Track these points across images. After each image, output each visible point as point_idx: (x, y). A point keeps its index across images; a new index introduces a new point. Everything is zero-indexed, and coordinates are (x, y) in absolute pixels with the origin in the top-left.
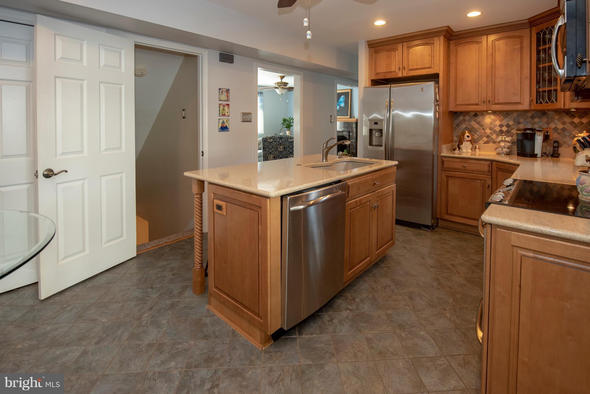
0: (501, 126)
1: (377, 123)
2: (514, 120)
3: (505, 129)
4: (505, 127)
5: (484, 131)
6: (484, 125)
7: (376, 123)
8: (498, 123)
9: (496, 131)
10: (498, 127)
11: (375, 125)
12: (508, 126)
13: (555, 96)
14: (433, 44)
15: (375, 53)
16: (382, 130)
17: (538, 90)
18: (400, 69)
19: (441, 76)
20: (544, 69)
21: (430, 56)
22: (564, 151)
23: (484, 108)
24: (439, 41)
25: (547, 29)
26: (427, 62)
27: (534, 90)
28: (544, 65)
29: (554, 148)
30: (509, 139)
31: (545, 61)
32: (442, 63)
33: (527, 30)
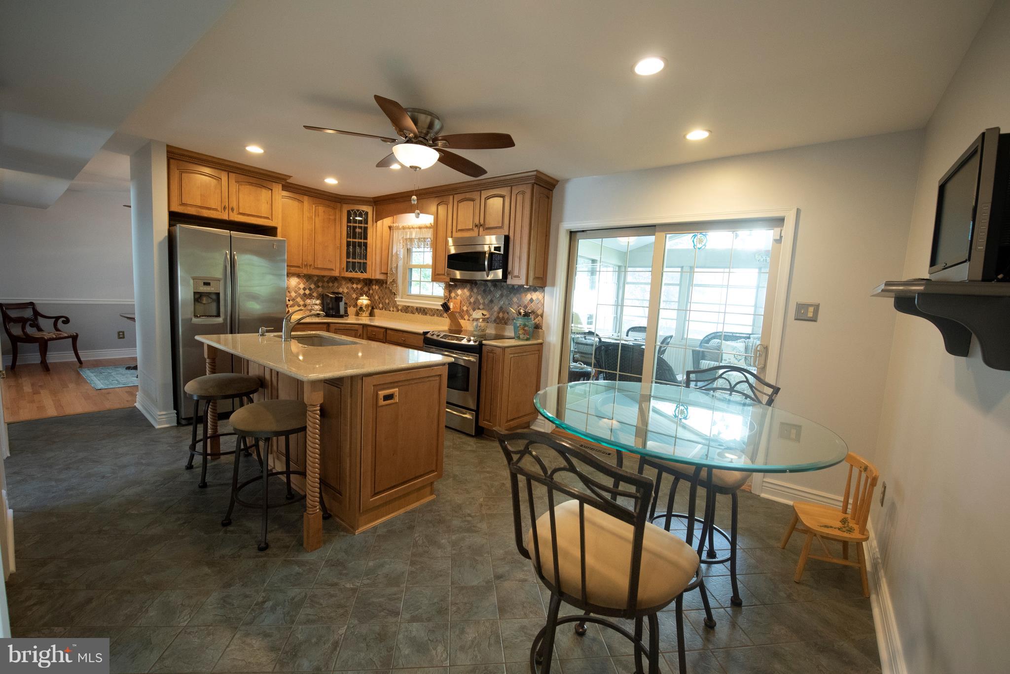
0: (304, 289)
1: (210, 283)
2: (315, 284)
3: (307, 292)
4: (307, 290)
5: (289, 294)
6: (289, 288)
7: (207, 284)
9: (300, 294)
11: (205, 286)
12: (310, 289)
13: (363, 268)
14: (272, 190)
15: (178, 170)
16: (218, 294)
17: (348, 260)
18: (225, 208)
19: (279, 231)
20: (354, 243)
21: (267, 203)
22: (352, 310)
23: (305, 271)
24: (278, 189)
25: (358, 210)
26: (264, 209)
27: (344, 259)
28: (354, 240)
29: (346, 309)
30: (318, 302)
31: (354, 237)
32: (280, 216)
33: (339, 205)
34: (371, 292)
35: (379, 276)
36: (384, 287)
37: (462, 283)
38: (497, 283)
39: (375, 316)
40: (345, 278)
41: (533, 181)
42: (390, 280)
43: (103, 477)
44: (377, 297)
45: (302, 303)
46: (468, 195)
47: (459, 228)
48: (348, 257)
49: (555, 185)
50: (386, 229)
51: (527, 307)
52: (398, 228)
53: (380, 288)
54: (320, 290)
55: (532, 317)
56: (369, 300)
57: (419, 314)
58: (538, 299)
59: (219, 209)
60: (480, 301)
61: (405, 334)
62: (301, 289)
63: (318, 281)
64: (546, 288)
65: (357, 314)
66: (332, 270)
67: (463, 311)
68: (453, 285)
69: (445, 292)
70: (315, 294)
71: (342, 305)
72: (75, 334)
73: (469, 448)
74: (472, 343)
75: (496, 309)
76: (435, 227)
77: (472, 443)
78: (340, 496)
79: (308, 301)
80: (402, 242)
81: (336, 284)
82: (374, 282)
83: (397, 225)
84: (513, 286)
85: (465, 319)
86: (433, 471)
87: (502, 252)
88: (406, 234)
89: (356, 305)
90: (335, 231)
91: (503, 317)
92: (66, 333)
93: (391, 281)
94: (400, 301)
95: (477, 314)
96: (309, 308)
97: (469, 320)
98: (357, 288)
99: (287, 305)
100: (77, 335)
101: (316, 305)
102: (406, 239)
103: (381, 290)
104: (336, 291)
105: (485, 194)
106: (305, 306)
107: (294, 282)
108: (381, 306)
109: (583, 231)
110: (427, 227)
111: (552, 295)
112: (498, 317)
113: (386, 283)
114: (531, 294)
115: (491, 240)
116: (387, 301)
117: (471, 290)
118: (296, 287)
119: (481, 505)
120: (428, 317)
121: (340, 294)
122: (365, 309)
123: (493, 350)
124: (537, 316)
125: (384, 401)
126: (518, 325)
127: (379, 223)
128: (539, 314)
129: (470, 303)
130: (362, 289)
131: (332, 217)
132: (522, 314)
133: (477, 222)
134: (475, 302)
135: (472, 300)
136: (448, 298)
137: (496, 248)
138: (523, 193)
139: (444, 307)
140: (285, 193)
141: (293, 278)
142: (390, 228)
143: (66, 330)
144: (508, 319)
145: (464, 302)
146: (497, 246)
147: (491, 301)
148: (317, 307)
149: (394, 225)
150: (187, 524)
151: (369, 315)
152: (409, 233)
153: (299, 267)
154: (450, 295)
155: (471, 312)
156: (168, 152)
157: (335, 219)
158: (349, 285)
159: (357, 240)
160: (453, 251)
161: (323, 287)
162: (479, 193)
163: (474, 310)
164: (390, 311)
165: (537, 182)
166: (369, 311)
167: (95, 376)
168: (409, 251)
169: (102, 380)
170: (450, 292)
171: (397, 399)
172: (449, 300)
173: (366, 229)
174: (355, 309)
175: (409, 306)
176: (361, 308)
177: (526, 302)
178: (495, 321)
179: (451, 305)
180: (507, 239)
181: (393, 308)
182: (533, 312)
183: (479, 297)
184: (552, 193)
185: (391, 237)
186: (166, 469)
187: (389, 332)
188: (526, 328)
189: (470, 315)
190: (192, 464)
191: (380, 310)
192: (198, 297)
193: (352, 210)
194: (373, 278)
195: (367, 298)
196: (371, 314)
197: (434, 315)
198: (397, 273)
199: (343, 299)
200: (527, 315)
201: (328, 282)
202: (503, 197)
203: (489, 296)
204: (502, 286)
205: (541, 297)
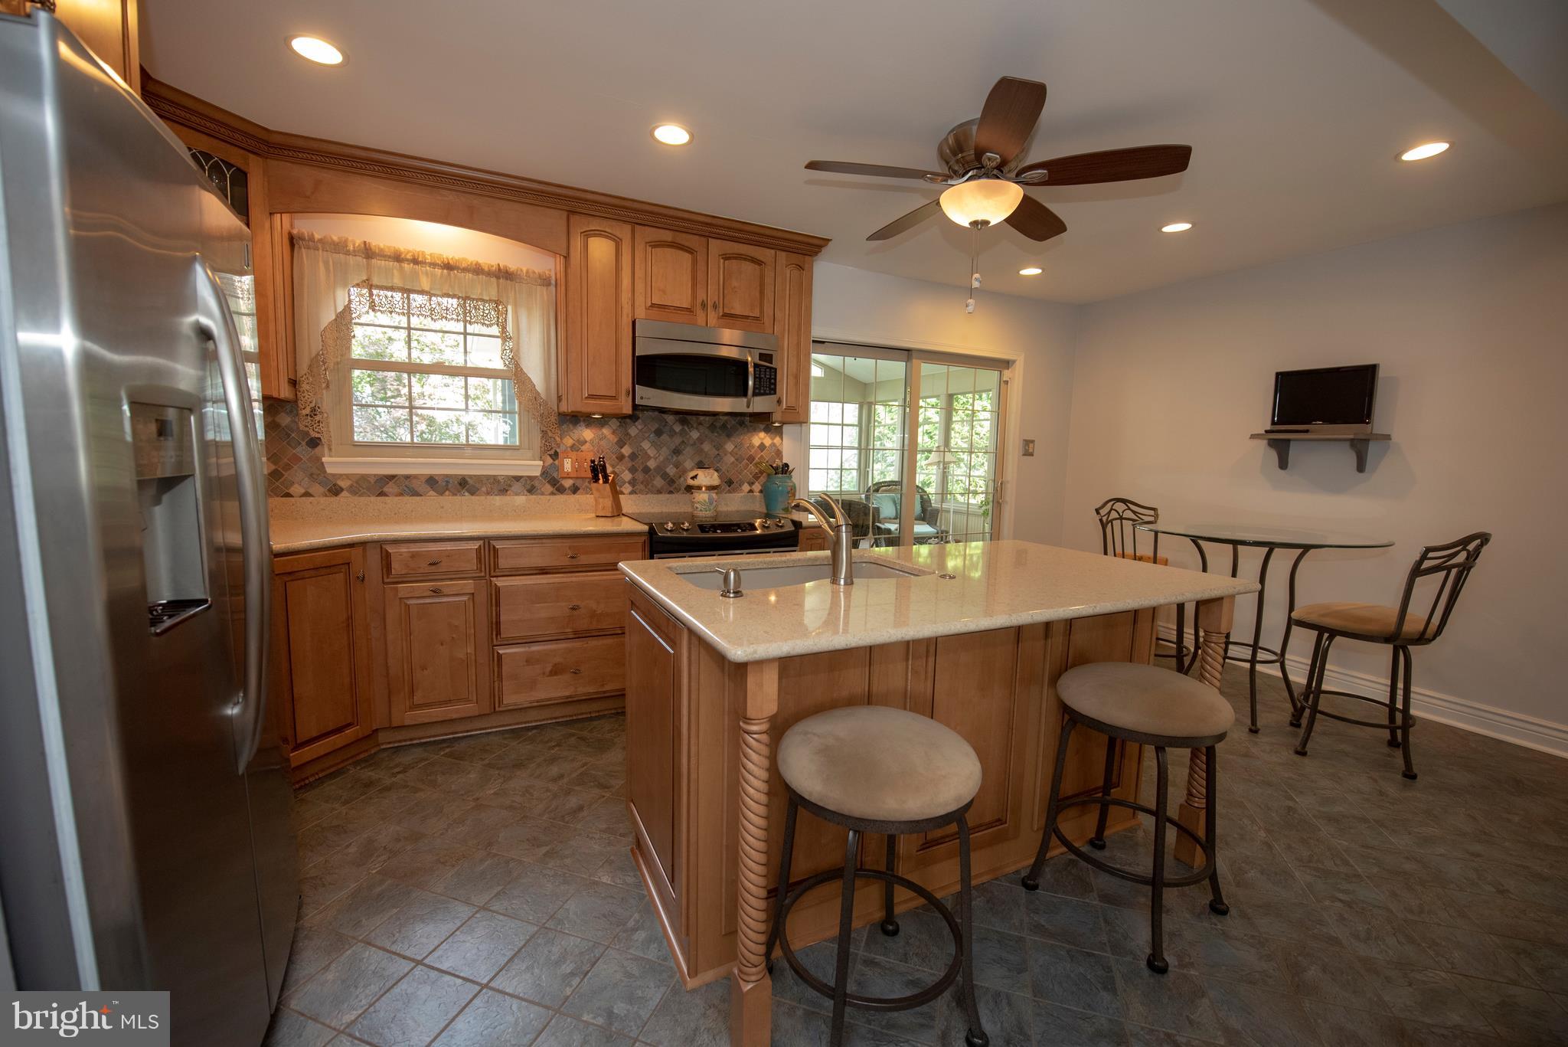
38: (689, 417)
41: (814, 254)
46: (675, 237)
47: (654, 301)
50: (286, 242)
58: (773, 445)
60: (649, 452)
76: (576, 284)
87: (775, 364)
94: (334, 463)
105: (715, 246)
113: (294, 412)
129: (622, 458)
133: (706, 299)
135: (626, 451)
136: (555, 450)
137: (762, 357)
138: (798, 268)
142: (294, 238)
145: (606, 457)
146: (764, 352)
154: (557, 441)
164: (295, 495)
172: (557, 455)
179: (567, 465)
181: (305, 487)
202: (758, 263)
204: (701, 424)
205: (777, 440)
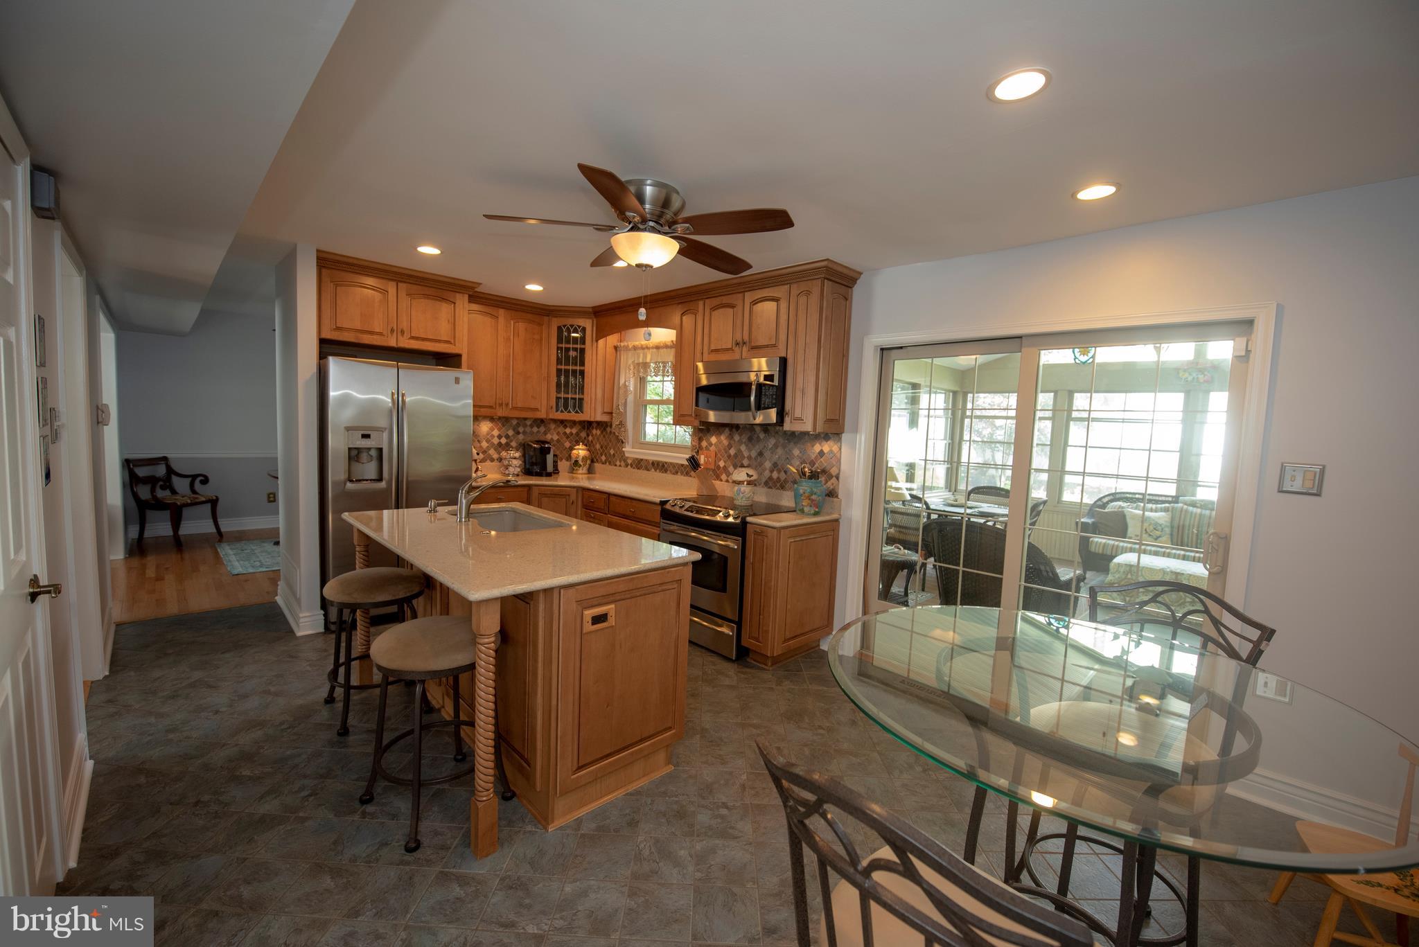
0: (500, 437)
1: (370, 435)
2: (514, 430)
3: (504, 441)
4: (503, 438)
5: (479, 445)
6: (479, 436)
7: (366, 436)
8: (496, 433)
9: (494, 444)
10: (496, 438)
11: (363, 439)
12: (507, 437)
13: (579, 405)
14: (455, 303)
15: (331, 282)
16: (380, 450)
17: (559, 395)
18: (392, 331)
19: (464, 359)
20: (567, 371)
21: (449, 321)
22: (563, 465)
23: (501, 412)
24: (462, 301)
25: (572, 326)
26: (444, 330)
27: (554, 394)
28: (567, 367)
29: (555, 463)
30: (517, 455)
31: (567, 363)
32: (465, 339)
33: (546, 318)
34: (590, 438)
35: (600, 417)
36: (609, 432)
37: (719, 427)
38: (769, 427)
39: (595, 473)
40: (554, 421)
41: (823, 276)
42: (616, 422)
43: (217, 712)
44: (598, 446)
45: (495, 456)
46: (725, 300)
47: (713, 347)
48: (558, 391)
49: (857, 280)
50: (610, 350)
51: (814, 464)
52: (627, 348)
53: (602, 432)
54: (521, 437)
55: (822, 479)
56: (588, 450)
57: (656, 470)
58: (831, 451)
59: (385, 333)
60: (744, 454)
61: (634, 503)
62: (494, 437)
63: (518, 425)
64: (843, 435)
65: (572, 471)
66: (536, 409)
67: (719, 467)
68: (704, 429)
69: (693, 440)
70: (514, 444)
71: (550, 458)
72: (214, 498)
73: (727, 682)
74: (731, 520)
75: (768, 465)
76: (679, 345)
77: (732, 673)
78: (528, 768)
79: (504, 454)
80: (632, 367)
81: (542, 429)
82: (595, 425)
83: (626, 344)
84: (793, 433)
85: (721, 480)
86: (670, 728)
87: (776, 383)
88: (639, 357)
89: (569, 458)
90: (541, 356)
91: (778, 478)
92: (202, 496)
93: (618, 423)
94: (630, 451)
95: (741, 475)
96: (506, 463)
97: (727, 481)
98: (571, 434)
99: (476, 461)
100: (217, 499)
101: (514, 459)
102: (638, 364)
103: (604, 436)
104: (542, 438)
105: (749, 297)
106: (500, 460)
107: (485, 427)
108: (603, 458)
109: (901, 348)
110: (666, 346)
111: (853, 446)
112: (770, 478)
113: (611, 426)
114: (820, 444)
115: (760, 364)
116: (612, 452)
117: (731, 437)
118: (488, 434)
119: (743, 787)
120: (668, 477)
121: (548, 443)
122: (582, 464)
123: (762, 532)
124: (831, 477)
125: (593, 624)
126: (801, 491)
127: (601, 342)
128: (834, 474)
129: (729, 456)
130: (577, 434)
131: (537, 337)
132: (807, 474)
133: (739, 340)
134: (736, 455)
135: (732, 452)
136: (698, 449)
137: (766, 378)
138: (808, 293)
139: (691, 462)
140: (475, 307)
141: (484, 423)
142: (616, 348)
143: (205, 491)
144: (786, 481)
145: (721, 455)
146: (767, 373)
147: (761, 454)
148: (515, 462)
149: (622, 344)
150: (313, 798)
151: (586, 472)
152: (641, 355)
153: (491, 407)
154: (699, 444)
155: (731, 469)
156: (318, 258)
157: (541, 339)
158: (561, 429)
159: (570, 368)
160: (704, 381)
161: (524, 433)
162: (741, 295)
163: (735, 467)
164: (616, 465)
165: (827, 276)
166: (587, 466)
167: (234, 554)
168: (642, 382)
169: (242, 560)
170: (700, 440)
171: (612, 621)
172: (698, 451)
173: (583, 351)
174: (568, 463)
175: (642, 460)
176: (576, 461)
177: (813, 457)
178: (766, 484)
179: (702, 459)
180: (784, 362)
181: (620, 462)
182: (824, 471)
183: (743, 448)
184: (852, 291)
185: (617, 361)
186: (300, 702)
187: (612, 499)
188: (814, 497)
189: (729, 474)
190: (334, 695)
191: (603, 464)
192: (354, 455)
193: (564, 326)
194: (592, 420)
195: (584, 447)
196: (590, 471)
197: (677, 473)
198: (626, 412)
199: (552, 450)
200: (814, 476)
201: (531, 426)
202: (776, 300)
203: (757, 447)
204: (777, 433)
205: (835, 448)
